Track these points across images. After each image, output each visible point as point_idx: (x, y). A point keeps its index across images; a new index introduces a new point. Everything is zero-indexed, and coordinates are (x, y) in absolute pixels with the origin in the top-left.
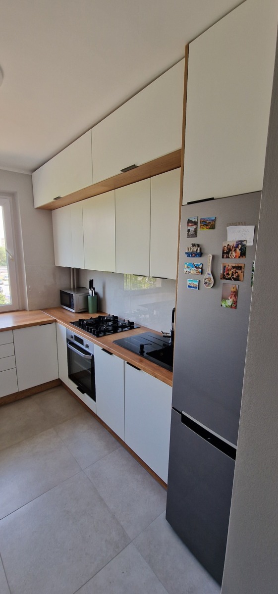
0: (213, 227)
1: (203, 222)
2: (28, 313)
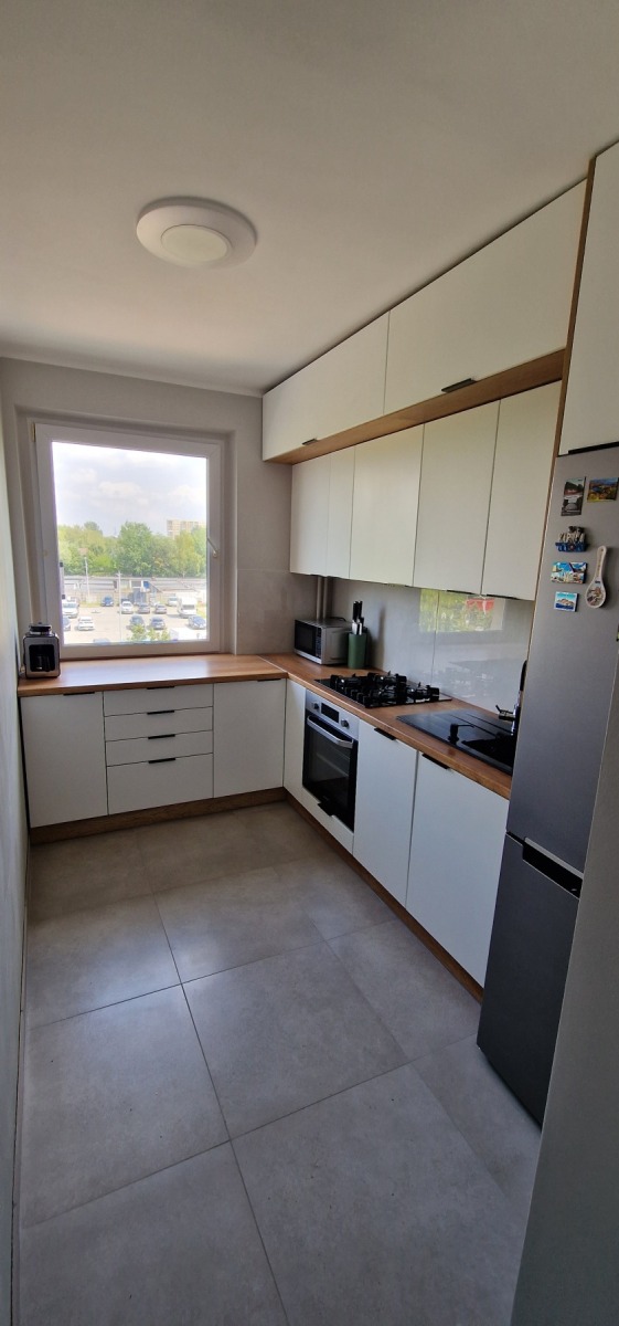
0: (613, 497)
1: (594, 486)
2: (236, 658)
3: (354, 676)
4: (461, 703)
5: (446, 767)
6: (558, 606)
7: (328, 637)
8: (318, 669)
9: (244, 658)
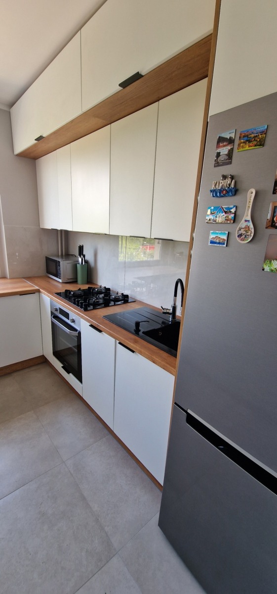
0: (261, 144)
1: (244, 136)
2: (9, 281)
3: (80, 289)
4: (141, 303)
5: (133, 352)
6: (212, 242)
7: (65, 266)
8: (60, 285)
9: (15, 280)
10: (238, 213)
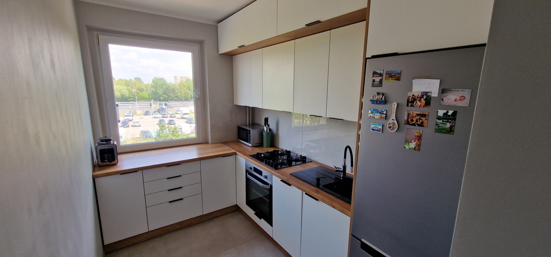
0: (398, 79)
1: (388, 74)
2: (210, 146)
3: (267, 152)
5: (317, 200)
6: (372, 129)
7: (254, 133)
9: (214, 145)
10: (388, 114)
